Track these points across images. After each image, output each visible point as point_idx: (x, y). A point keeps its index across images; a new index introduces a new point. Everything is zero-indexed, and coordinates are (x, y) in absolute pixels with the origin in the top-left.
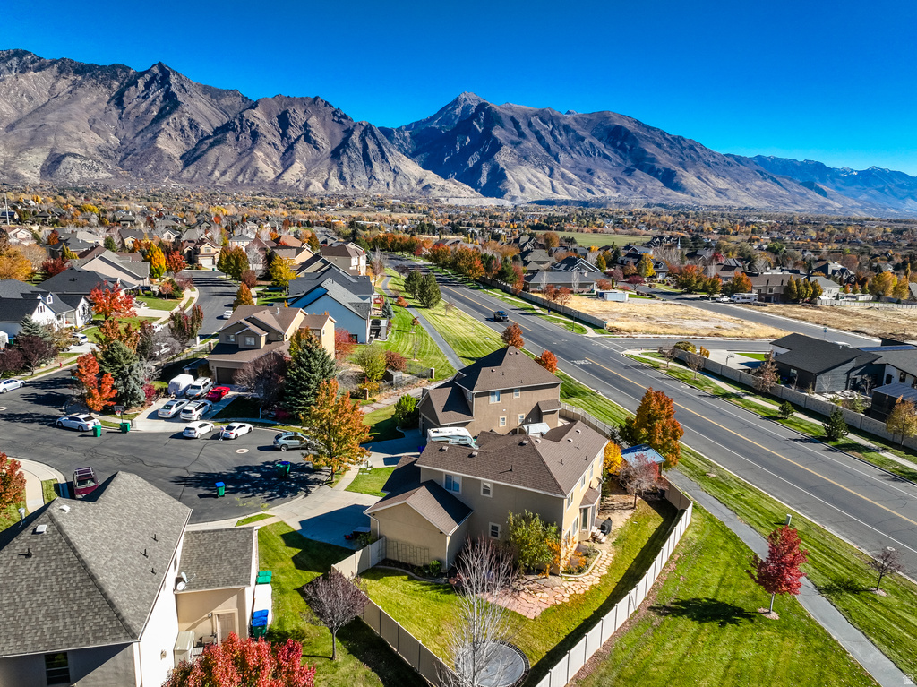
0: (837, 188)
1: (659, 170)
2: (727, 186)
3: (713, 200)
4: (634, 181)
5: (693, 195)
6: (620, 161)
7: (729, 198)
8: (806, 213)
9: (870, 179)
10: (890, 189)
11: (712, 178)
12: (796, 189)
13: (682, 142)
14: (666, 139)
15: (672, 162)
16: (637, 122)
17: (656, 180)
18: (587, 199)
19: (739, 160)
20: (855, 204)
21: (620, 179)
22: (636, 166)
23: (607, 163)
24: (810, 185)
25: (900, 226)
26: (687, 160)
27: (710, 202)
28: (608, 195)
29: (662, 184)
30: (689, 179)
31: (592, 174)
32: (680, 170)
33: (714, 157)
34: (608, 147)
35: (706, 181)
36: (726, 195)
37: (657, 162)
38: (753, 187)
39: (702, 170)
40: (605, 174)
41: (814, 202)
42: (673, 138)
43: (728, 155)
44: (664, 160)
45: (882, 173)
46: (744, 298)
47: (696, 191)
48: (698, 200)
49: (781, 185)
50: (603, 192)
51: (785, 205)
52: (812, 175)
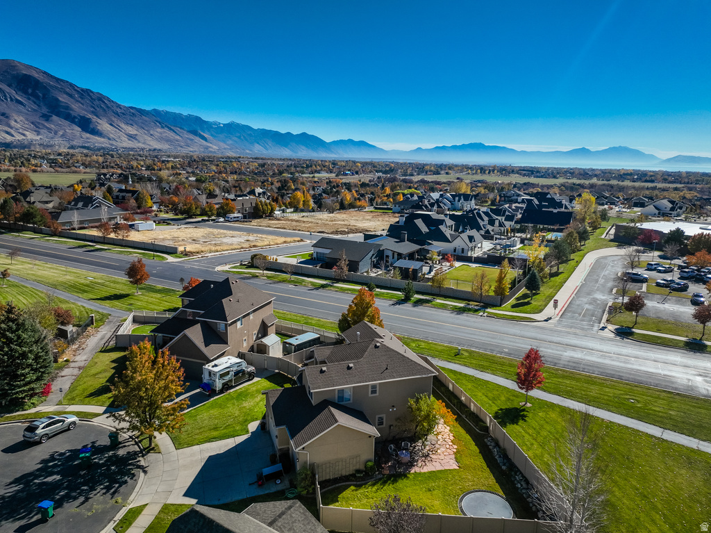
0: (212, 135)
1: (75, 117)
2: (135, 132)
3: (127, 143)
4: (52, 126)
5: (109, 139)
6: (35, 107)
7: (139, 142)
8: (197, 153)
9: (231, 129)
10: (244, 137)
11: (123, 125)
12: (187, 135)
13: (91, 94)
14: (76, 90)
15: (86, 111)
16: (45, 73)
17: (74, 125)
18: (7, 141)
19: (141, 112)
20: (226, 146)
21: (39, 123)
22: (52, 112)
23: (21, 107)
24: (195, 133)
25: (260, 161)
26: (98, 109)
27: (125, 145)
28: (29, 137)
29: (80, 129)
30: (104, 125)
31: (7, 117)
32: (94, 118)
33: (121, 108)
34: (20, 93)
35: (118, 128)
36: (136, 139)
37: (72, 110)
38: (155, 133)
39: (113, 119)
40: (22, 118)
41: (201, 145)
42: (82, 90)
43: (131, 108)
44: (77, 108)
45: (238, 126)
46: (235, 218)
47: (112, 135)
48: (114, 143)
49: (175, 132)
50: (24, 135)
51: (181, 147)
52: (195, 126)
